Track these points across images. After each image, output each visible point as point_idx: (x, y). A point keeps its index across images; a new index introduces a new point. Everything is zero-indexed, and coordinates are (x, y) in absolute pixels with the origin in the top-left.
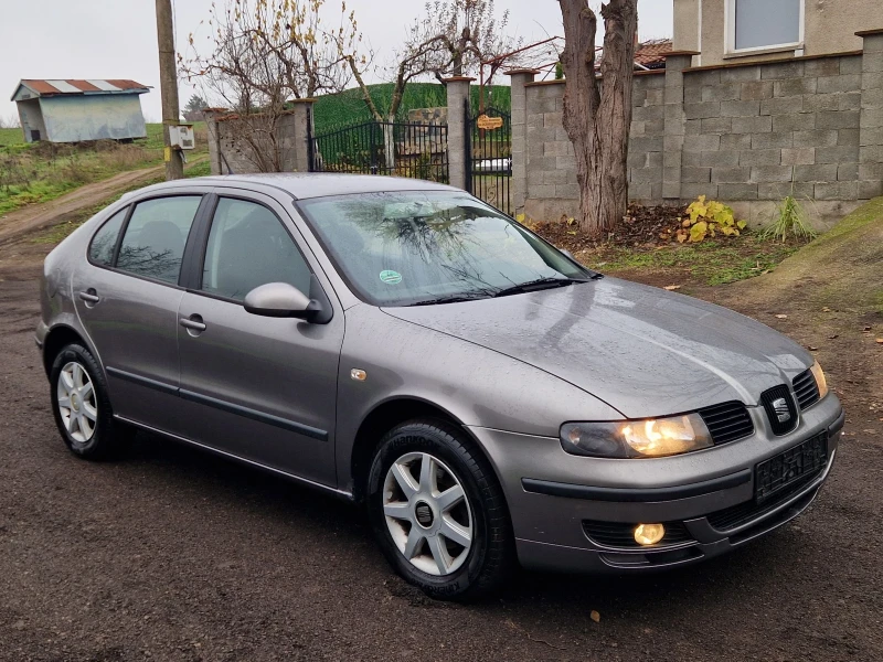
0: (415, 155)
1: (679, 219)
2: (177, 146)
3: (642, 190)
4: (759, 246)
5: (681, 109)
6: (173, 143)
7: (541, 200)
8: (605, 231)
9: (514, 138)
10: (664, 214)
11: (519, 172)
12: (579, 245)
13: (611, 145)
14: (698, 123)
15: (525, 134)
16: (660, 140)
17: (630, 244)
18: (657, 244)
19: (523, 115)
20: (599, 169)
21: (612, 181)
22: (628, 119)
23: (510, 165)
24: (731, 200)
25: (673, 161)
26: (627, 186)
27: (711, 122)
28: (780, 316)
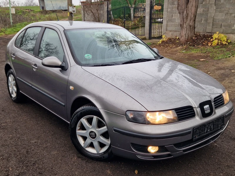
0: (139, 17)
1: (210, 39)
2: (71, 12)
3: (200, 29)
4: (232, 48)
5: (214, 5)
6: (70, 11)
7: (171, 31)
8: (187, 41)
9: (164, 12)
10: (205, 37)
11: (165, 23)
12: (179, 45)
13: (191, 15)
14: (219, 9)
15: (167, 11)
16: (207, 14)
17: (194, 46)
18: (202, 46)
19: (167, 6)
20: (187, 23)
21: (190, 26)
22: (197, 7)
23: (162, 21)
24: (227, 33)
25: (210, 21)
26: (195, 28)
27: (223, 9)
28: (232, 71)
